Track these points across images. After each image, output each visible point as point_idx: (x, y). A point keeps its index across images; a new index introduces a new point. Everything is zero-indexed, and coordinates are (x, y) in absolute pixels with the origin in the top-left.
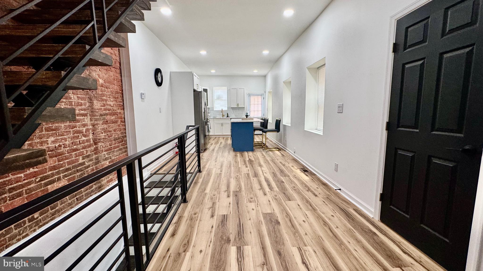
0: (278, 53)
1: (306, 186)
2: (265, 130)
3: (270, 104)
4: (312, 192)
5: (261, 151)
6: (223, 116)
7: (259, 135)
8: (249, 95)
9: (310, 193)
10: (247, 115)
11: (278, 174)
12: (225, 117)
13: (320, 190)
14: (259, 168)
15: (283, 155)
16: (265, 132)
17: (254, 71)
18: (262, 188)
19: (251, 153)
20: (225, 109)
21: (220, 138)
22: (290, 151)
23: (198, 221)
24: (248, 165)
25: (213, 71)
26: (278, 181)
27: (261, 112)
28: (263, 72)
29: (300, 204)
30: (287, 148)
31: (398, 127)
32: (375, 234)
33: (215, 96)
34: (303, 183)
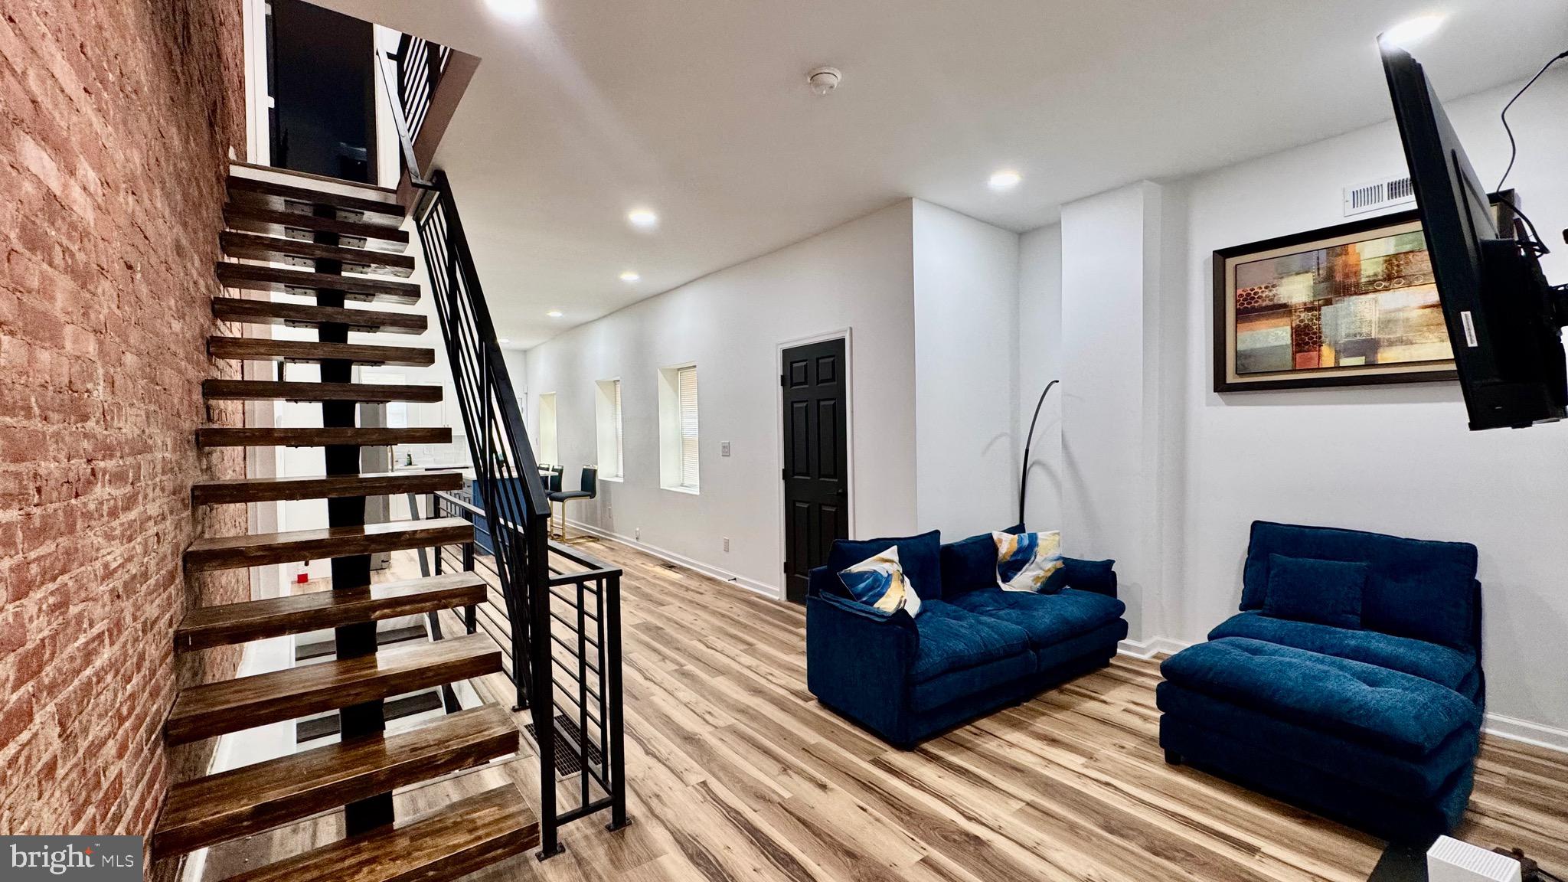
1: (682, 586)
2: (559, 495)
3: (549, 428)
4: (693, 590)
13: (705, 586)
15: (612, 547)
16: (562, 500)
22: (624, 540)
29: (681, 606)
30: (617, 534)
31: (794, 474)
32: (782, 612)
34: (673, 583)
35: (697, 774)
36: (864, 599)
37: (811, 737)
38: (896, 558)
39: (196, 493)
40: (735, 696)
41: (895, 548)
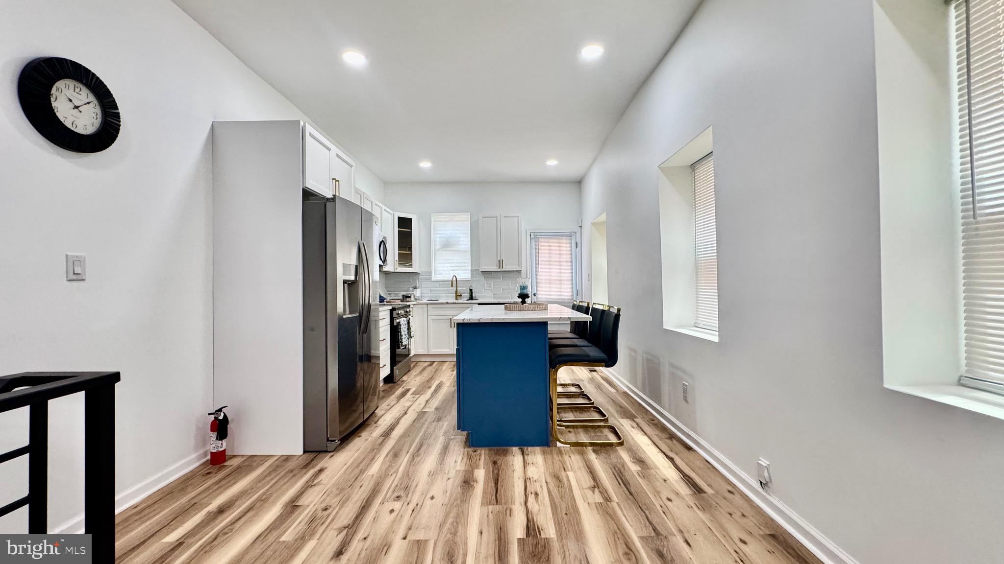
6: (458, 296)
8: (532, 237)
10: (525, 292)
12: (464, 300)
20: (464, 274)
27: (571, 287)
33: (438, 239)
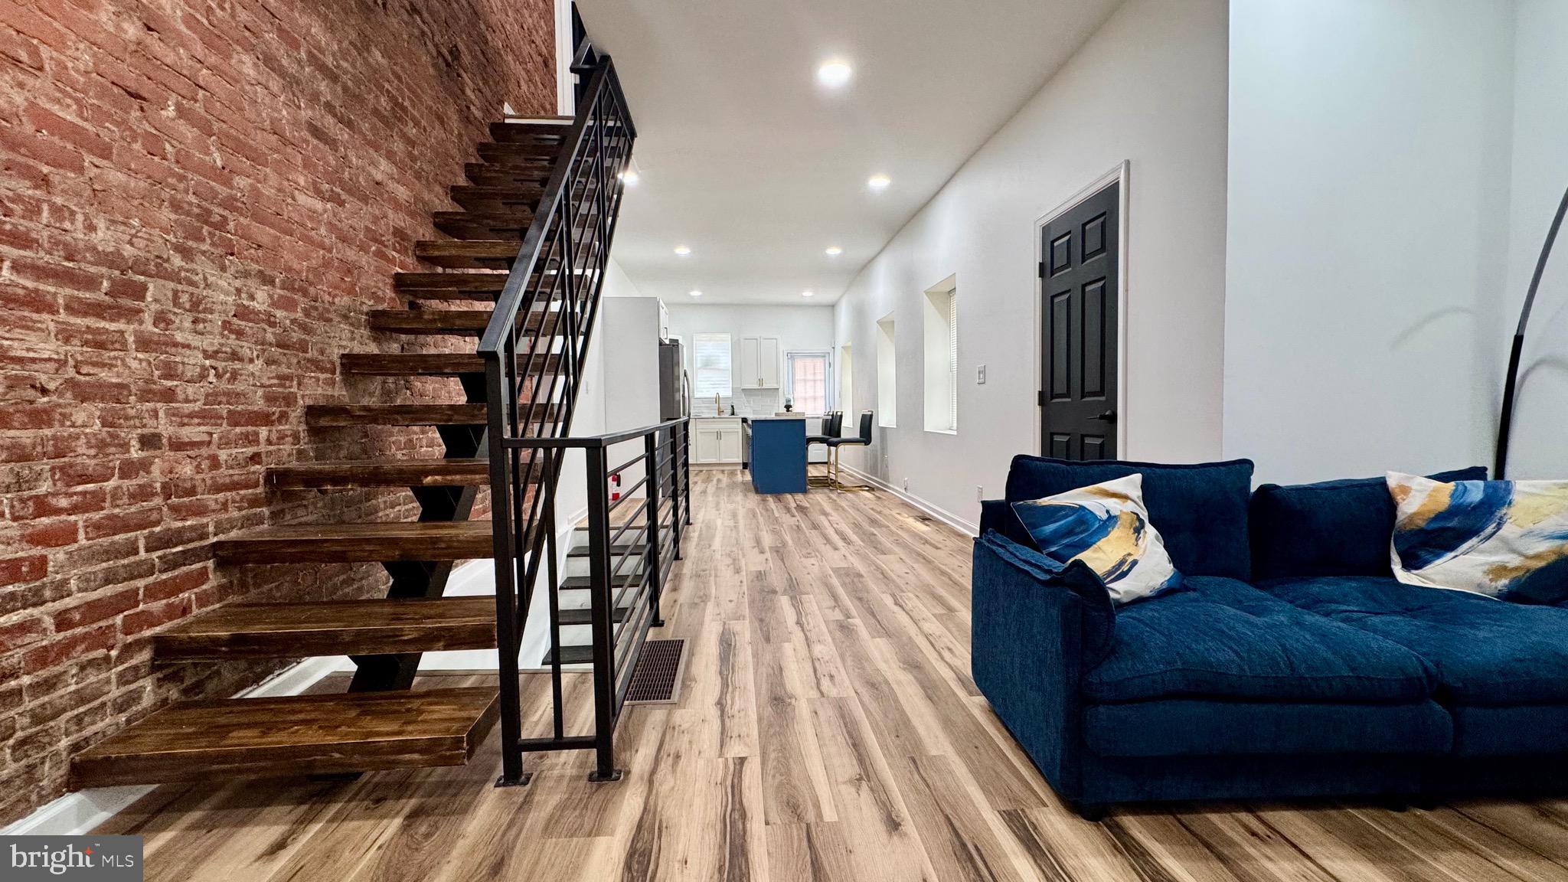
0: (863, 252)
1: (922, 538)
2: (835, 440)
3: (846, 380)
4: (931, 544)
5: (825, 493)
6: (720, 412)
7: (818, 465)
8: (789, 357)
9: (927, 546)
10: (789, 403)
11: (866, 526)
12: (726, 415)
13: (949, 542)
14: (822, 518)
15: (880, 498)
16: (836, 445)
17: (804, 294)
18: (828, 541)
19: (800, 497)
20: (726, 392)
21: (714, 472)
22: (896, 490)
23: (712, 578)
24: (796, 514)
25: (696, 293)
26: (864, 533)
27: (824, 403)
28: (827, 296)
29: (903, 558)
30: (891, 486)
31: (1053, 397)
33: (699, 358)
34: (915, 535)
35: (747, 745)
36: (1053, 549)
37: (937, 743)
38: (1136, 493)
39: (344, 361)
40: (882, 666)
41: (1137, 478)
